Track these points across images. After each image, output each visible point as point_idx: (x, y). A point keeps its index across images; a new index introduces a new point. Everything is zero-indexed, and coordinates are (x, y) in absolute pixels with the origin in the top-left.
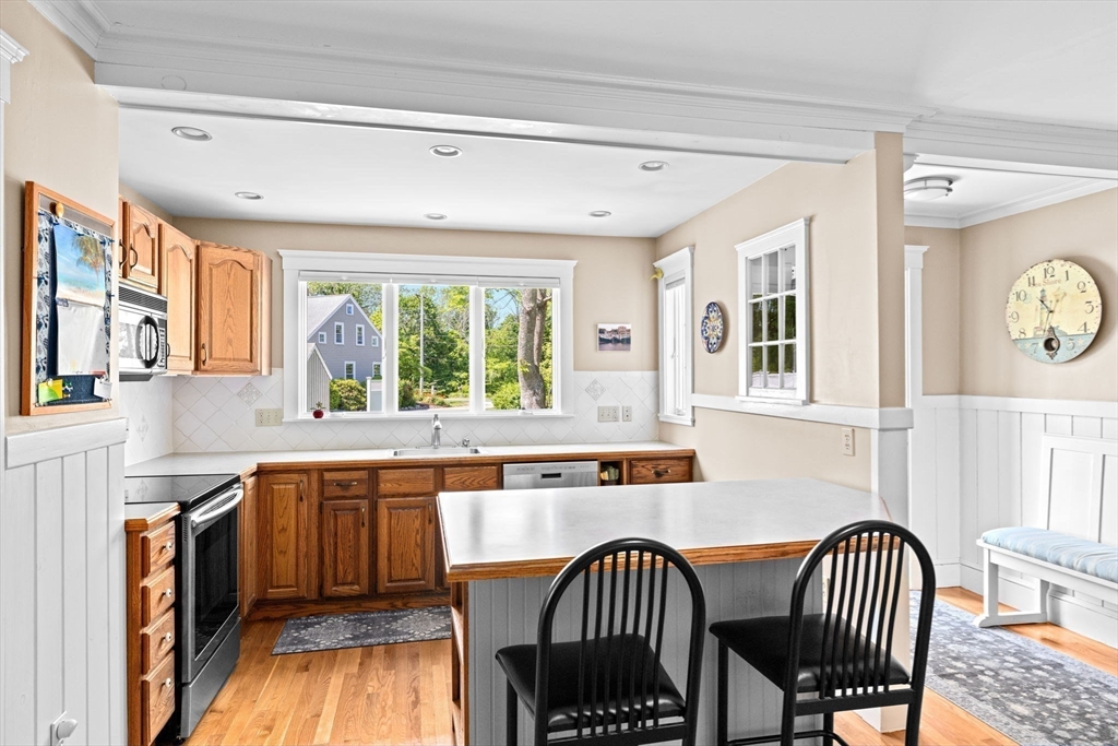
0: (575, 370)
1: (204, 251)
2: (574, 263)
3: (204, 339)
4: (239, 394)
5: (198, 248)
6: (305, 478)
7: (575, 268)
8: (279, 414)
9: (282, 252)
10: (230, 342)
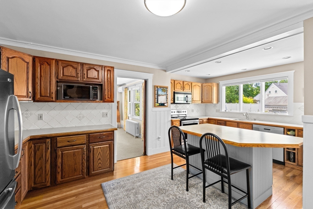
0: (294, 102)
1: (203, 85)
2: (294, 71)
3: (203, 98)
4: (214, 107)
5: (202, 84)
6: (215, 121)
7: (294, 73)
8: (219, 110)
9: (220, 82)
10: (207, 98)
